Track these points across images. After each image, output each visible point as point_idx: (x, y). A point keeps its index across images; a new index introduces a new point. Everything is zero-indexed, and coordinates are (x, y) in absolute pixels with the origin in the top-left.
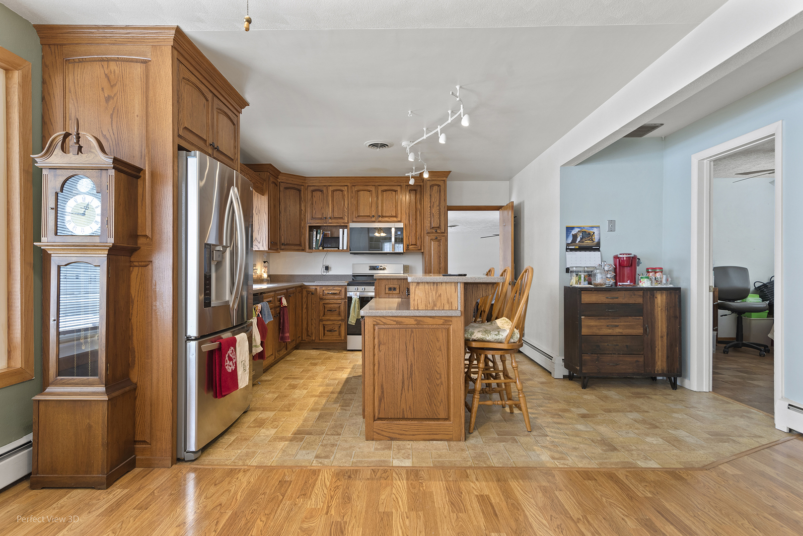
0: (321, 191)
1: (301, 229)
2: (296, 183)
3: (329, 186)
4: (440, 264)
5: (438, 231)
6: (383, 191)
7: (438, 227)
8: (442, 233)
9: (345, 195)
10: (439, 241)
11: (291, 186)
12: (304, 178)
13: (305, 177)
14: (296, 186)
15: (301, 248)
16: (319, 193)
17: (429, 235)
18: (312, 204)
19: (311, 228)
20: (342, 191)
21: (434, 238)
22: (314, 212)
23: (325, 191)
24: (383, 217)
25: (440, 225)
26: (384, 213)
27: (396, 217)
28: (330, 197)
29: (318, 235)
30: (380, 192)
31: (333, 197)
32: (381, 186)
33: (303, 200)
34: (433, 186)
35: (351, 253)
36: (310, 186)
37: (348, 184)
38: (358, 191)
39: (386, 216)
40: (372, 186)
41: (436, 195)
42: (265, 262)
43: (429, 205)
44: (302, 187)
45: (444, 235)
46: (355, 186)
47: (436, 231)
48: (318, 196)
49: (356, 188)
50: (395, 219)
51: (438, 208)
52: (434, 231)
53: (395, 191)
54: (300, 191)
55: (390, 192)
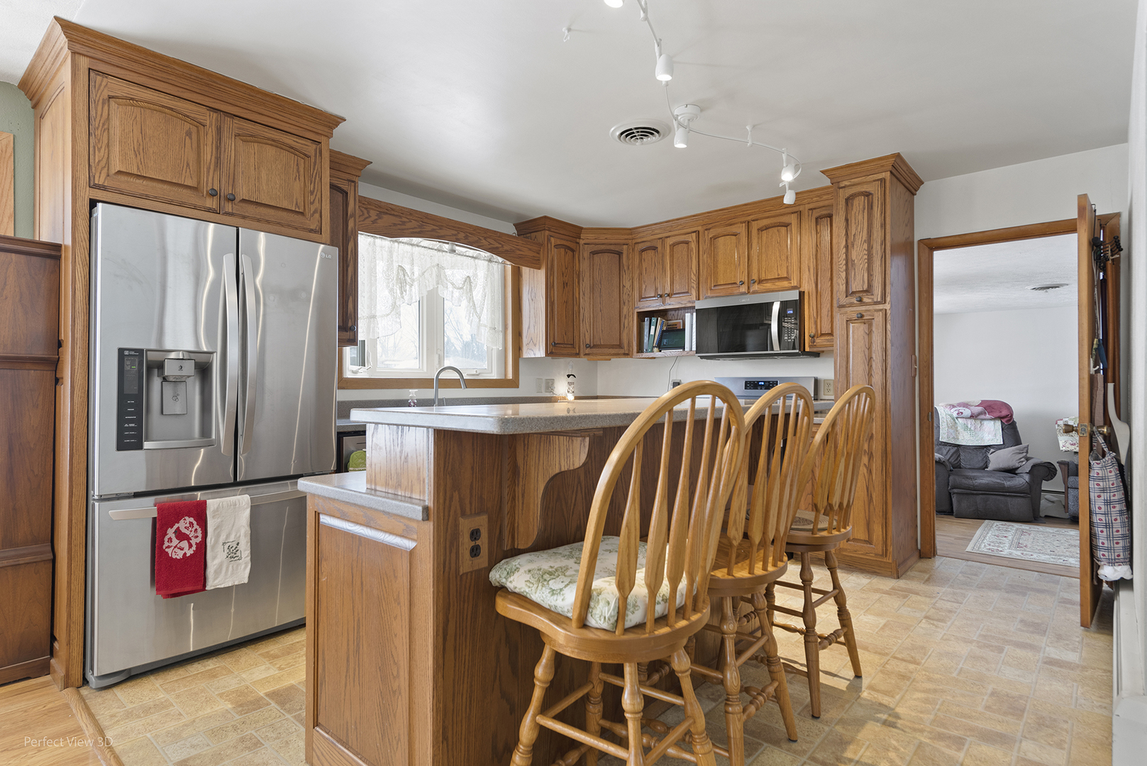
0: (655, 248)
1: (623, 319)
2: (613, 241)
3: (667, 237)
4: (870, 375)
5: (865, 300)
6: (760, 230)
7: (866, 291)
8: (877, 303)
9: (692, 250)
10: (869, 323)
11: (603, 247)
12: (631, 231)
13: (630, 229)
14: (612, 247)
15: (622, 351)
16: (651, 253)
17: (843, 310)
18: (641, 274)
19: (643, 315)
20: (687, 243)
21: (855, 316)
22: (644, 287)
23: (659, 249)
24: (760, 282)
25: (870, 285)
26: (764, 275)
27: (787, 279)
28: (668, 257)
29: (653, 328)
30: (754, 232)
31: (672, 256)
32: (757, 220)
33: (626, 268)
34: (853, 199)
35: (702, 357)
36: (638, 243)
37: (699, 228)
38: (715, 237)
39: (767, 280)
40: (741, 223)
41: (860, 217)
42: (569, 376)
43: (844, 243)
44: (625, 247)
45: (881, 307)
46: (709, 229)
47: (861, 300)
48: (650, 258)
49: (712, 233)
50: (785, 284)
51: (866, 246)
52: (854, 300)
53: (787, 225)
54: (620, 254)
55: (775, 230)
